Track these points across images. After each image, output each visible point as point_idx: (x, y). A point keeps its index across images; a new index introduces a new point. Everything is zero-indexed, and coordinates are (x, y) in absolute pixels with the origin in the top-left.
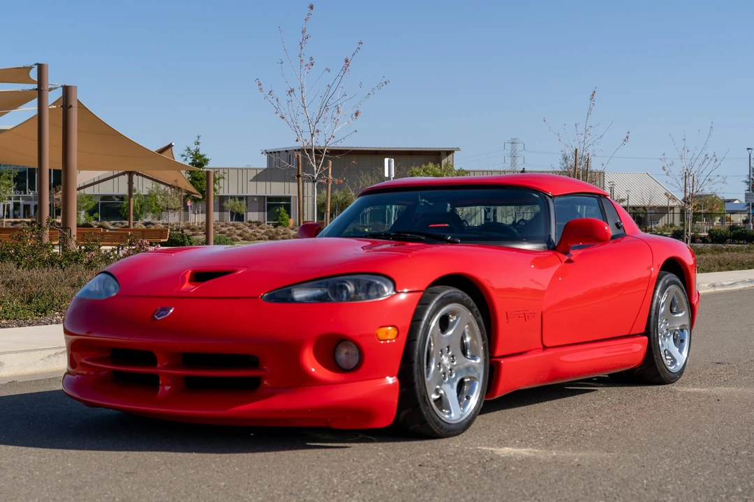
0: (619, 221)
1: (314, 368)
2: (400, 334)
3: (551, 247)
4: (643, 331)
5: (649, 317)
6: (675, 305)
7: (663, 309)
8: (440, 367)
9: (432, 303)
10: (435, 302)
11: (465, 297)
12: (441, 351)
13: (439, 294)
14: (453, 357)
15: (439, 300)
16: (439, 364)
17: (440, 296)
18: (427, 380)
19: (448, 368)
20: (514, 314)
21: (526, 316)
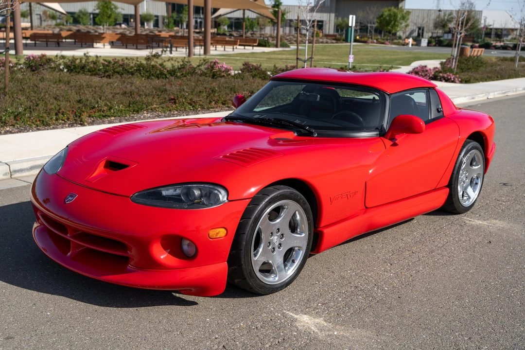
0: (440, 107)
1: (163, 256)
2: (228, 234)
3: (383, 134)
4: (447, 184)
5: (453, 174)
6: (475, 161)
7: (464, 166)
8: (270, 245)
9: (262, 204)
10: (264, 203)
11: (293, 194)
12: (272, 233)
13: (269, 196)
14: (282, 235)
15: (268, 201)
16: (269, 243)
17: (269, 198)
18: (254, 260)
19: (277, 244)
20: (337, 197)
21: (349, 196)
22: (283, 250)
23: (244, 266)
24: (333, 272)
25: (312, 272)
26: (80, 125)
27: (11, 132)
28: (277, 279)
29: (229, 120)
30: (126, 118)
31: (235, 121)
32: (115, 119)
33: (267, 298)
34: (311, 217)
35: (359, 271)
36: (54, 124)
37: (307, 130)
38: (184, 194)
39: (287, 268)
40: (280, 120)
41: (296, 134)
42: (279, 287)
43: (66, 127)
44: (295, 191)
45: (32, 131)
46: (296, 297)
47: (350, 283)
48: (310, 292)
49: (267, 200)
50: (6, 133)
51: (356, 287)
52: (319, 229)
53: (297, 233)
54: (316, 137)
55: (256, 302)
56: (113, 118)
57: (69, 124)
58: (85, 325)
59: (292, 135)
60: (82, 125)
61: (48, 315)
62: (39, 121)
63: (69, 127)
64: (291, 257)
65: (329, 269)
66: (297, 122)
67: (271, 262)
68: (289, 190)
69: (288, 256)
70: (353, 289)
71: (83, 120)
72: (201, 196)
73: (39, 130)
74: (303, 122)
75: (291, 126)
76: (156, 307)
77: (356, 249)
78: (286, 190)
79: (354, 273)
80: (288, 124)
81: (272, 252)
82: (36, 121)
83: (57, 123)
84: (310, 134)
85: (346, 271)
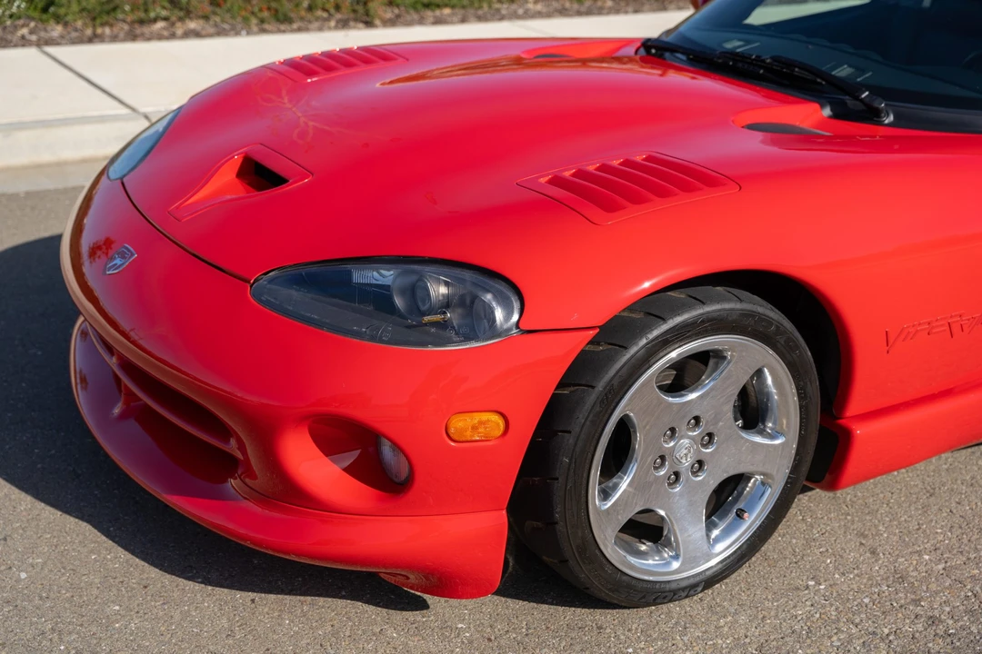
2: (510, 432)
8: (663, 464)
9: (636, 344)
10: (644, 341)
11: (753, 316)
12: (673, 430)
13: (664, 320)
14: (710, 435)
15: (657, 338)
16: (663, 458)
17: (665, 327)
18: (597, 510)
19: (687, 462)
20: (912, 330)
21: (956, 329)
22: (709, 481)
23: (560, 527)
24: (873, 552)
25: (808, 543)
26: (361, 25)
27: (197, 34)
28: (676, 565)
29: (655, 51)
30: (480, 12)
31: (667, 55)
32: (453, 14)
33: (636, 618)
34: (814, 388)
35: (960, 560)
36: (302, 19)
37: (862, 100)
38: (403, 292)
39: (715, 533)
40: (790, 64)
41: (827, 112)
42: (683, 589)
43: (330, 28)
44: (760, 310)
45: (248, 34)
46: (726, 629)
47: (916, 602)
48: (776, 616)
49: (655, 333)
50: (188, 34)
51: (933, 621)
52: (840, 421)
53: (762, 433)
54: (889, 125)
55: (600, 628)
56: (447, 11)
57: (338, 22)
58: (94, 629)
59: (812, 115)
60: (369, 24)
61: (19, 580)
62: (269, 9)
63: (336, 28)
64: (736, 500)
65: (865, 536)
66: (843, 72)
67: (662, 513)
68: (738, 306)
69: (725, 497)
70: (920, 627)
71: (372, 12)
72: (447, 304)
73: (264, 31)
74: (863, 71)
75: (821, 84)
76: (309, 598)
77: (973, 478)
78: (727, 306)
79: (941, 567)
80: (810, 77)
81: (670, 484)
82: (261, 10)
83: (309, 16)
84: (872, 115)
85: (919, 553)
